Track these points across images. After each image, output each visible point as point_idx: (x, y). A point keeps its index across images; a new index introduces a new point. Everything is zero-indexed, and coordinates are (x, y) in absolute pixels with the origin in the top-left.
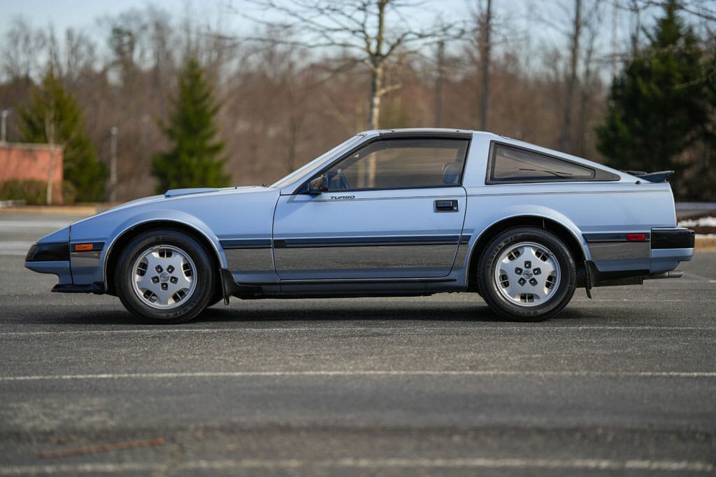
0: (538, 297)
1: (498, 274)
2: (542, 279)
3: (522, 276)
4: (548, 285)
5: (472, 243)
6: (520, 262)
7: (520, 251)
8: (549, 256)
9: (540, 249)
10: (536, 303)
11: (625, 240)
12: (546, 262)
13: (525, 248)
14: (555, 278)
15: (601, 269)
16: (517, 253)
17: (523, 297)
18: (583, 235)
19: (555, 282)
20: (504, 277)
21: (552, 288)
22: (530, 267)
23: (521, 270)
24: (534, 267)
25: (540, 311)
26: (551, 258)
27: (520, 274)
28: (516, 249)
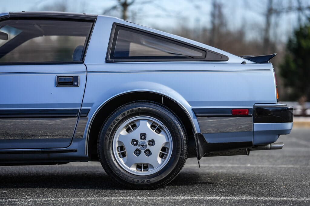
0: (152, 167)
1: (116, 145)
2: (156, 150)
3: (138, 147)
4: (162, 156)
5: (91, 116)
6: (136, 134)
7: (137, 124)
8: (162, 129)
9: (154, 123)
10: (151, 172)
11: (231, 115)
12: (160, 135)
13: (141, 121)
14: (168, 149)
15: (209, 141)
16: (134, 126)
17: (139, 167)
18: (193, 110)
19: (168, 153)
20: (121, 148)
21: (165, 159)
22: (145, 139)
23: (137, 141)
24: (149, 138)
25: (153, 180)
26: (164, 131)
27: (136, 145)
28: (133, 122)
